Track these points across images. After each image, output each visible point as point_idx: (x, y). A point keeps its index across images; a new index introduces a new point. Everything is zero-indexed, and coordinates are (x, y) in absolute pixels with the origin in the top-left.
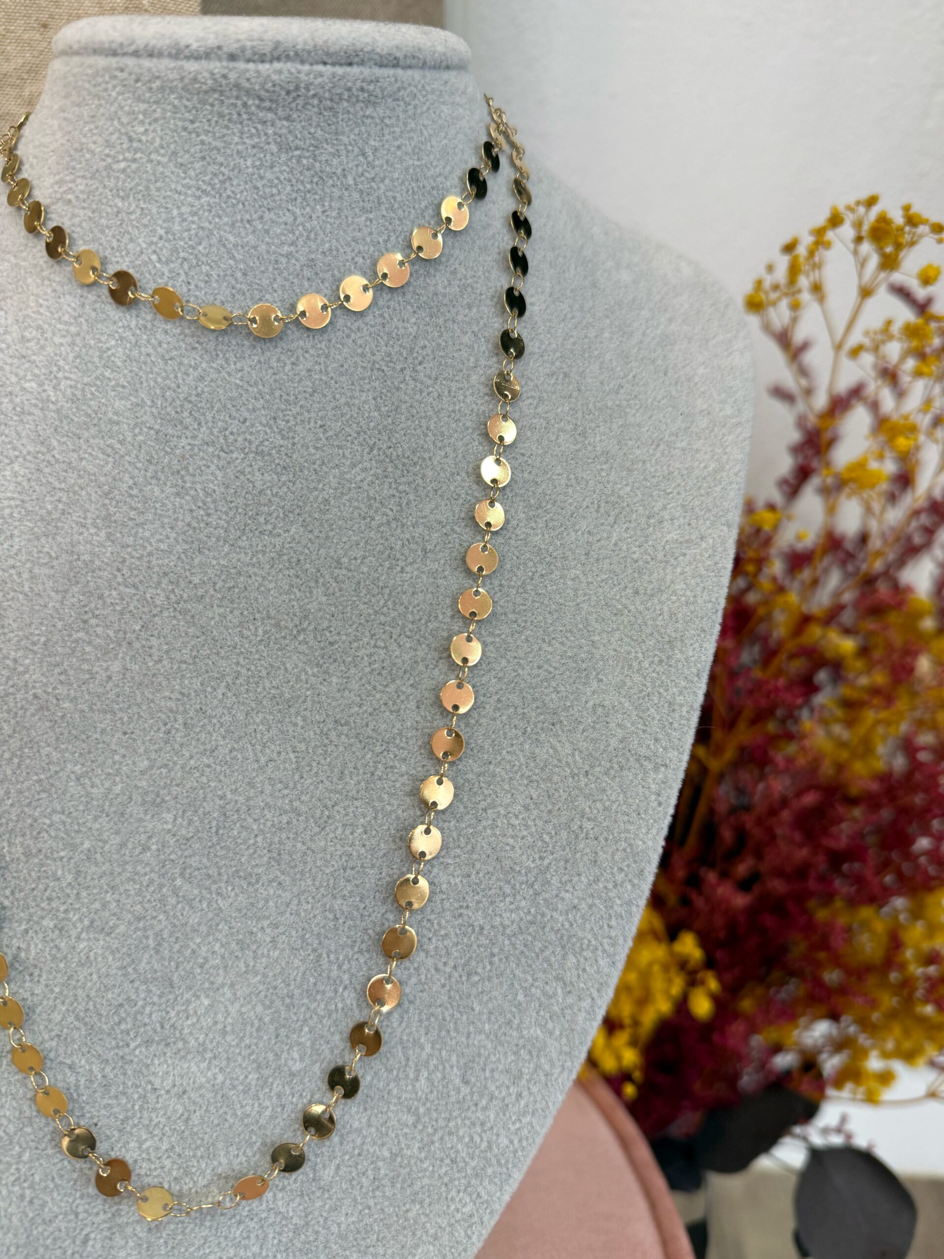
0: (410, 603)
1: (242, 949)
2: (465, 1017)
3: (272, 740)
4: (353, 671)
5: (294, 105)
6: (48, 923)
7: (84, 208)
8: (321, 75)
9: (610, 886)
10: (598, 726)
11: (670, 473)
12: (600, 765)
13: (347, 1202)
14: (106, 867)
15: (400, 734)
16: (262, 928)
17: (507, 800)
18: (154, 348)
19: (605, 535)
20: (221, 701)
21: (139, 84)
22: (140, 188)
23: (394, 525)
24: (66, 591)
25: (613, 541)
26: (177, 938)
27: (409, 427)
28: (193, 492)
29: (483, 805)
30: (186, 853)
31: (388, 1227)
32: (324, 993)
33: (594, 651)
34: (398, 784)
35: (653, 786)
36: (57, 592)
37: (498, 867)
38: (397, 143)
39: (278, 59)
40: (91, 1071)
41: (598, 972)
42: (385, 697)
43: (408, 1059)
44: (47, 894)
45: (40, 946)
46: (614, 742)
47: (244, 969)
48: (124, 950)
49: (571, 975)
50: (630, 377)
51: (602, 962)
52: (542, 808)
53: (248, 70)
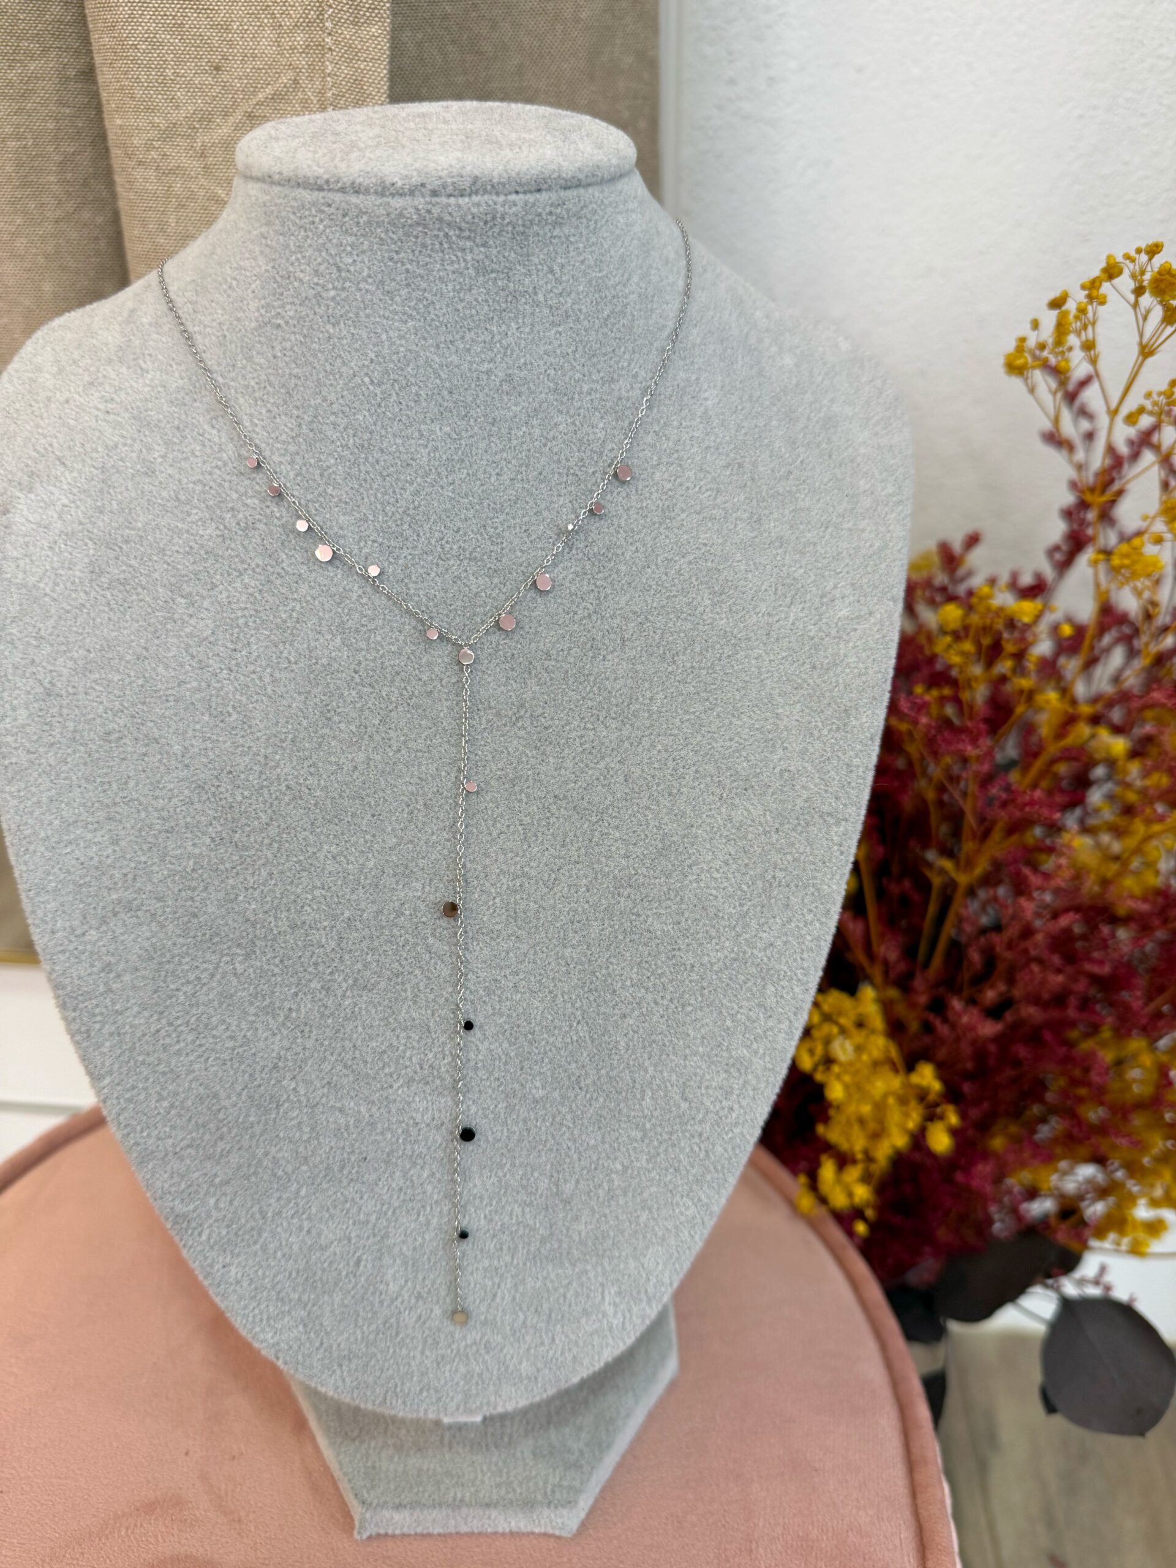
0: (613, 688)
2: (681, 1043)
3: (501, 815)
4: (566, 751)
5: (490, 233)
6: (315, 985)
7: (294, 333)
8: (515, 204)
9: (801, 925)
10: (785, 789)
11: (840, 553)
13: (586, 1212)
14: (366, 932)
15: (612, 805)
16: (505, 976)
17: (709, 857)
18: (372, 465)
19: (783, 616)
21: (347, 219)
22: (351, 315)
23: (594, 618)
24: (309, 693)
25: (791, 621)
28: (416, 598)
29: (689, 862)
31: (622, 1232)
32: (560, 1028)
33: (779, 722)
35: (835, 838)
36: (299, 693)
37: (704, 914)
38: (580, 258)
39: (477, 193)
40: (359, 1112)
41: (793, 998)
42: (597, 773)
44: (313, 960)
45: (309, 1006)
47: (491, 1012)
48: (385, 1003)
49: (771, 1001)
50: (798, 463)
51: (797, 990)
52: (740, 862)
53: (450, 205)
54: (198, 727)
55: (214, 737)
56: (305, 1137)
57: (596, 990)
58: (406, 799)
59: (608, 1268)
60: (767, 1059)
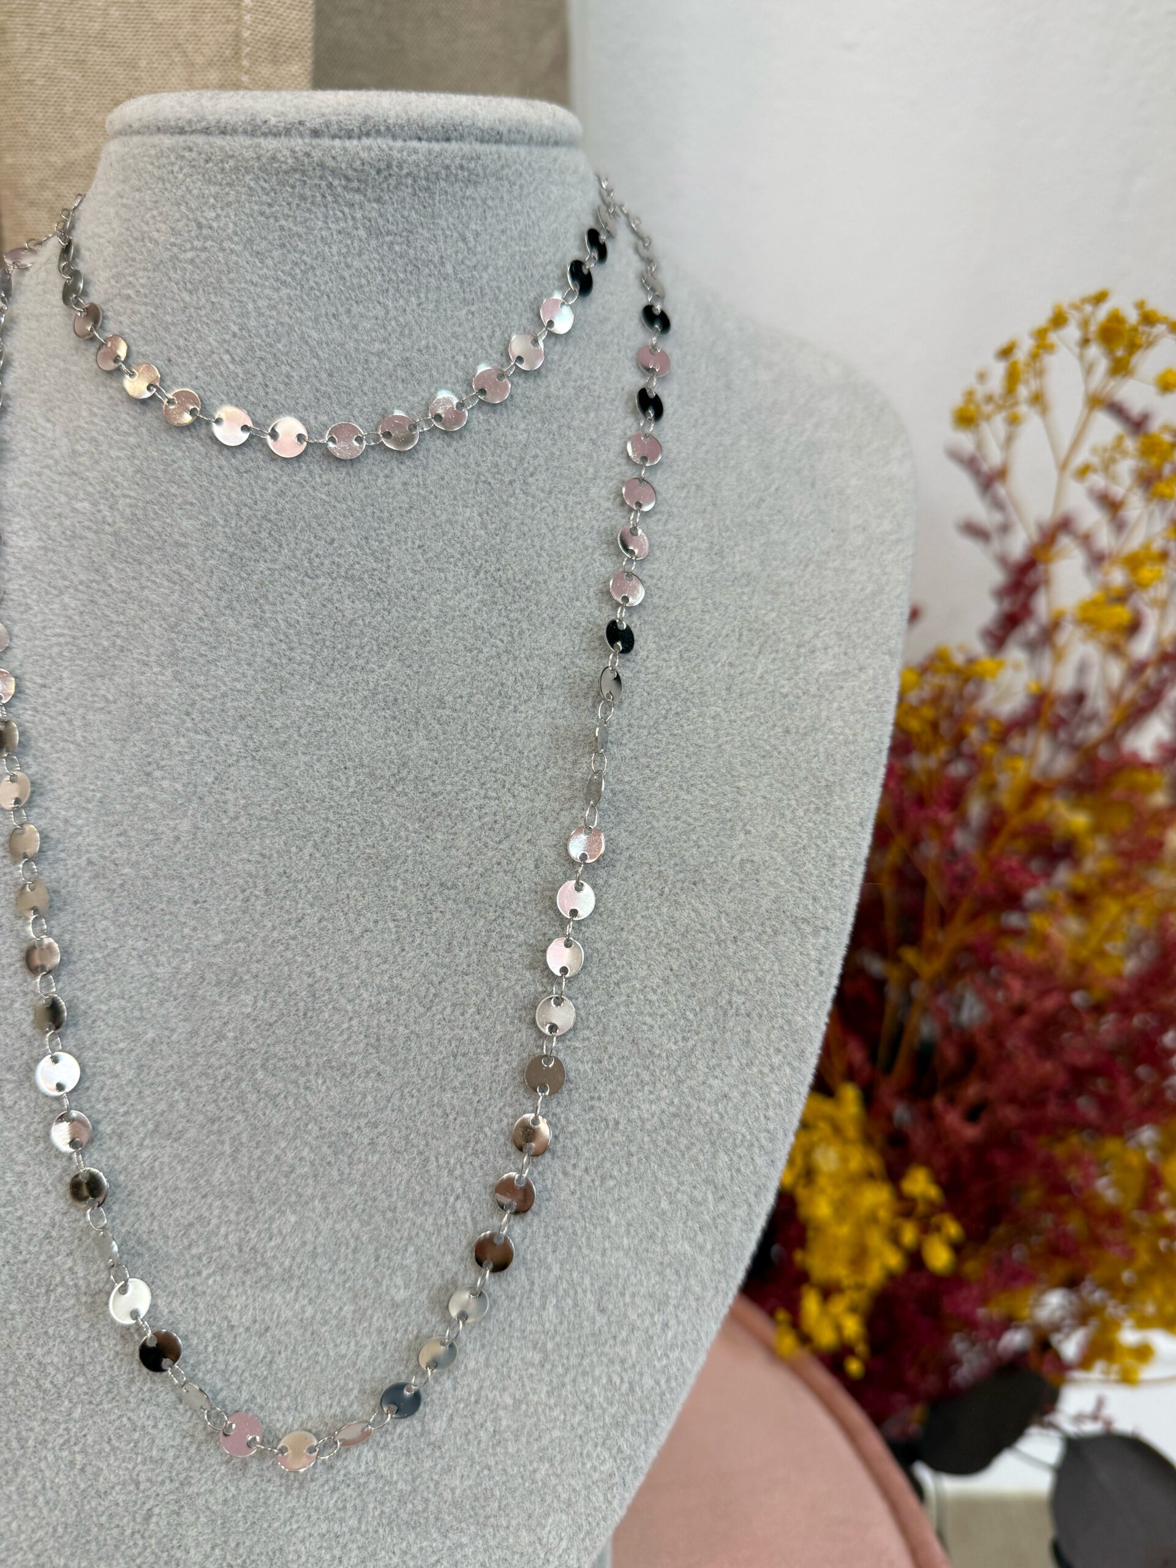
0: (524, 747)
1: (335, 1153)
2: (599, 1231)
3: (367, 907)
4: (460, 826)
5: (385, 185)
7: (146, 304)
8: (416, 152)
9: (766, 1070)
10: (747, 885)
11: (823, 596)
12: (750, 929)
13: (463, 1461)
14: (174, 1060)
15: (517, 898)
16: (359, 1128)
17: (643, 972)
19: (749, 667)
20: (308, 863)
21: (210, 165)
22: (211, 280)
23: (504, 658)
24: (125, 740)
25: (758, 673)
26: (258, 1143)
27: (520, 547)
29: (615, 978)
30: (269, 1041)
31: (512, 1491)
32: (432, 1205)
33: (741, 799)
34: (516, 956)
35: (813, 953)
37: (635, 1050)
38: (500, 227)
39: (368, 135)
41: (755, 1173)
42: (498, 856)
43: (533, 1283)
44: (103, 1094)
47: (337, 1178)
48: (195, 1158)
49: (723, 1177)
50: (773, 489)
51: (759, 1161)
52: (684, 980)
53: (334, 147)
56: (82, 1338)
57: (484, 1152)
59: (492, 1543)
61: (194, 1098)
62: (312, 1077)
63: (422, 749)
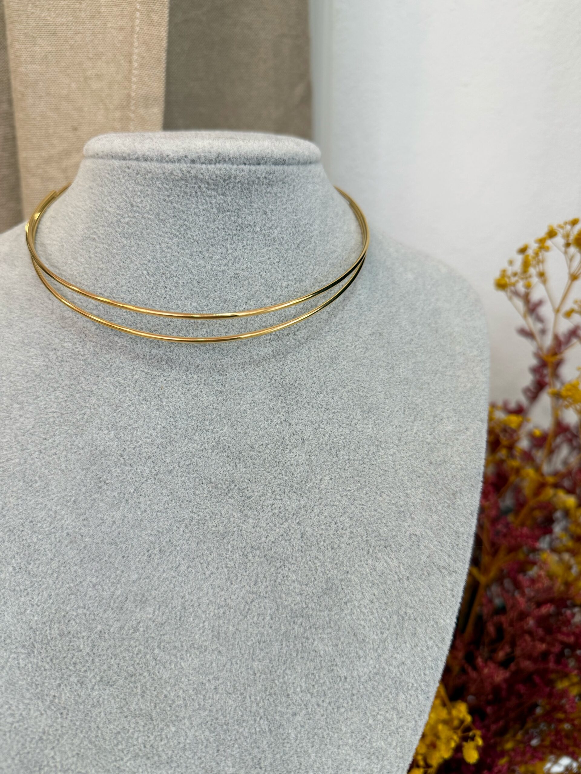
0: (295, 471)
1: (196, 694)
3: (213, 560)
4: (262, 514)
5: (227, 187)
6: (74, 679)
8: (243, 171)
9: (425, 649)
10: (413, 548)
11: (445, 390)
12: (416, 572)
14: (112, 642)
15: (292, 554)
16: (209, 680)
17: (360, 596)
19: (409, 428)
20: (182, 536)
21: (139, 176)
22: (137, 233)
23: (284, 424)
24: (88, 469)
25: (414, 431)
26: (155, 688)
27: (292, 367)
28: (167, 408)
29: (345, 600)
30: (161, 633)
32: (248, 721)
35: (449, 585)
36: (83, 469)
37: (355, 639)
38: (284, 207)
39: (219, 162)
41: (418, 704)
42: (282, 531)
44: (73, 660)
45: (68, 695)
46: (423, 558)
47: (197, 707)
48: (122, 696)
49: (401, 706)
50: (417, 335)
51: (421, 697)
52: (381, 601)
53: (202, 169)
54: (15, 489)
55: (24, 497)
57: (275, 694)
58: (147, 546)
60: (399, 749)
61: (122, 663)
62: (184, 653)
63: (242, 473)
